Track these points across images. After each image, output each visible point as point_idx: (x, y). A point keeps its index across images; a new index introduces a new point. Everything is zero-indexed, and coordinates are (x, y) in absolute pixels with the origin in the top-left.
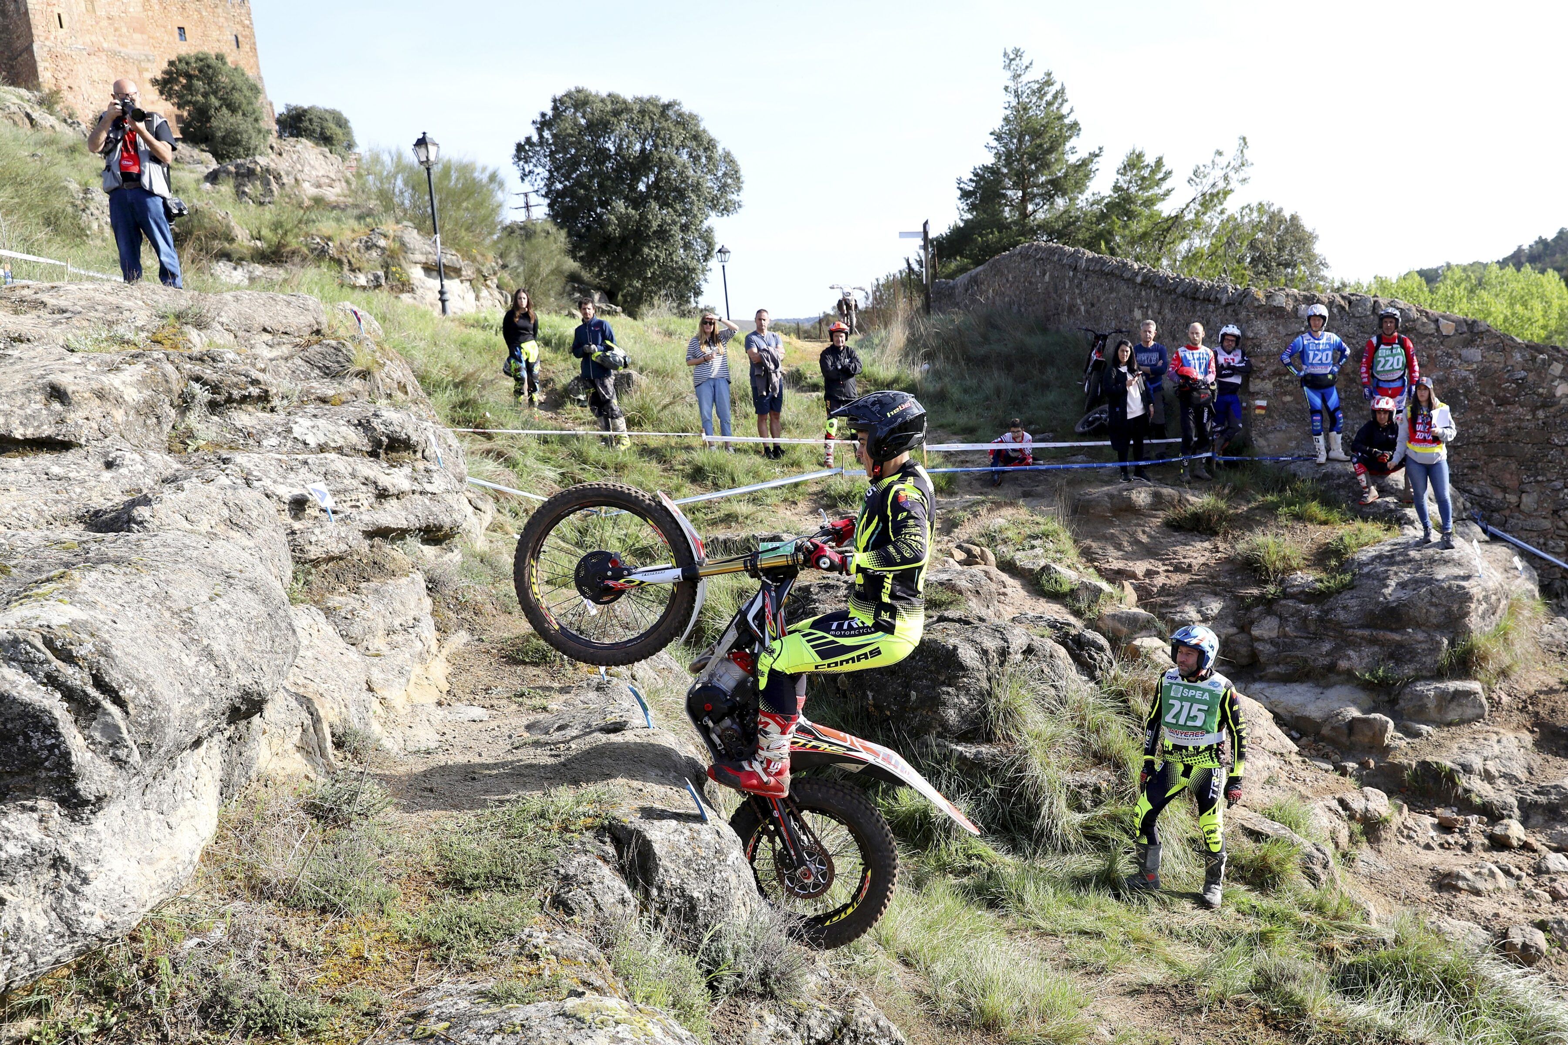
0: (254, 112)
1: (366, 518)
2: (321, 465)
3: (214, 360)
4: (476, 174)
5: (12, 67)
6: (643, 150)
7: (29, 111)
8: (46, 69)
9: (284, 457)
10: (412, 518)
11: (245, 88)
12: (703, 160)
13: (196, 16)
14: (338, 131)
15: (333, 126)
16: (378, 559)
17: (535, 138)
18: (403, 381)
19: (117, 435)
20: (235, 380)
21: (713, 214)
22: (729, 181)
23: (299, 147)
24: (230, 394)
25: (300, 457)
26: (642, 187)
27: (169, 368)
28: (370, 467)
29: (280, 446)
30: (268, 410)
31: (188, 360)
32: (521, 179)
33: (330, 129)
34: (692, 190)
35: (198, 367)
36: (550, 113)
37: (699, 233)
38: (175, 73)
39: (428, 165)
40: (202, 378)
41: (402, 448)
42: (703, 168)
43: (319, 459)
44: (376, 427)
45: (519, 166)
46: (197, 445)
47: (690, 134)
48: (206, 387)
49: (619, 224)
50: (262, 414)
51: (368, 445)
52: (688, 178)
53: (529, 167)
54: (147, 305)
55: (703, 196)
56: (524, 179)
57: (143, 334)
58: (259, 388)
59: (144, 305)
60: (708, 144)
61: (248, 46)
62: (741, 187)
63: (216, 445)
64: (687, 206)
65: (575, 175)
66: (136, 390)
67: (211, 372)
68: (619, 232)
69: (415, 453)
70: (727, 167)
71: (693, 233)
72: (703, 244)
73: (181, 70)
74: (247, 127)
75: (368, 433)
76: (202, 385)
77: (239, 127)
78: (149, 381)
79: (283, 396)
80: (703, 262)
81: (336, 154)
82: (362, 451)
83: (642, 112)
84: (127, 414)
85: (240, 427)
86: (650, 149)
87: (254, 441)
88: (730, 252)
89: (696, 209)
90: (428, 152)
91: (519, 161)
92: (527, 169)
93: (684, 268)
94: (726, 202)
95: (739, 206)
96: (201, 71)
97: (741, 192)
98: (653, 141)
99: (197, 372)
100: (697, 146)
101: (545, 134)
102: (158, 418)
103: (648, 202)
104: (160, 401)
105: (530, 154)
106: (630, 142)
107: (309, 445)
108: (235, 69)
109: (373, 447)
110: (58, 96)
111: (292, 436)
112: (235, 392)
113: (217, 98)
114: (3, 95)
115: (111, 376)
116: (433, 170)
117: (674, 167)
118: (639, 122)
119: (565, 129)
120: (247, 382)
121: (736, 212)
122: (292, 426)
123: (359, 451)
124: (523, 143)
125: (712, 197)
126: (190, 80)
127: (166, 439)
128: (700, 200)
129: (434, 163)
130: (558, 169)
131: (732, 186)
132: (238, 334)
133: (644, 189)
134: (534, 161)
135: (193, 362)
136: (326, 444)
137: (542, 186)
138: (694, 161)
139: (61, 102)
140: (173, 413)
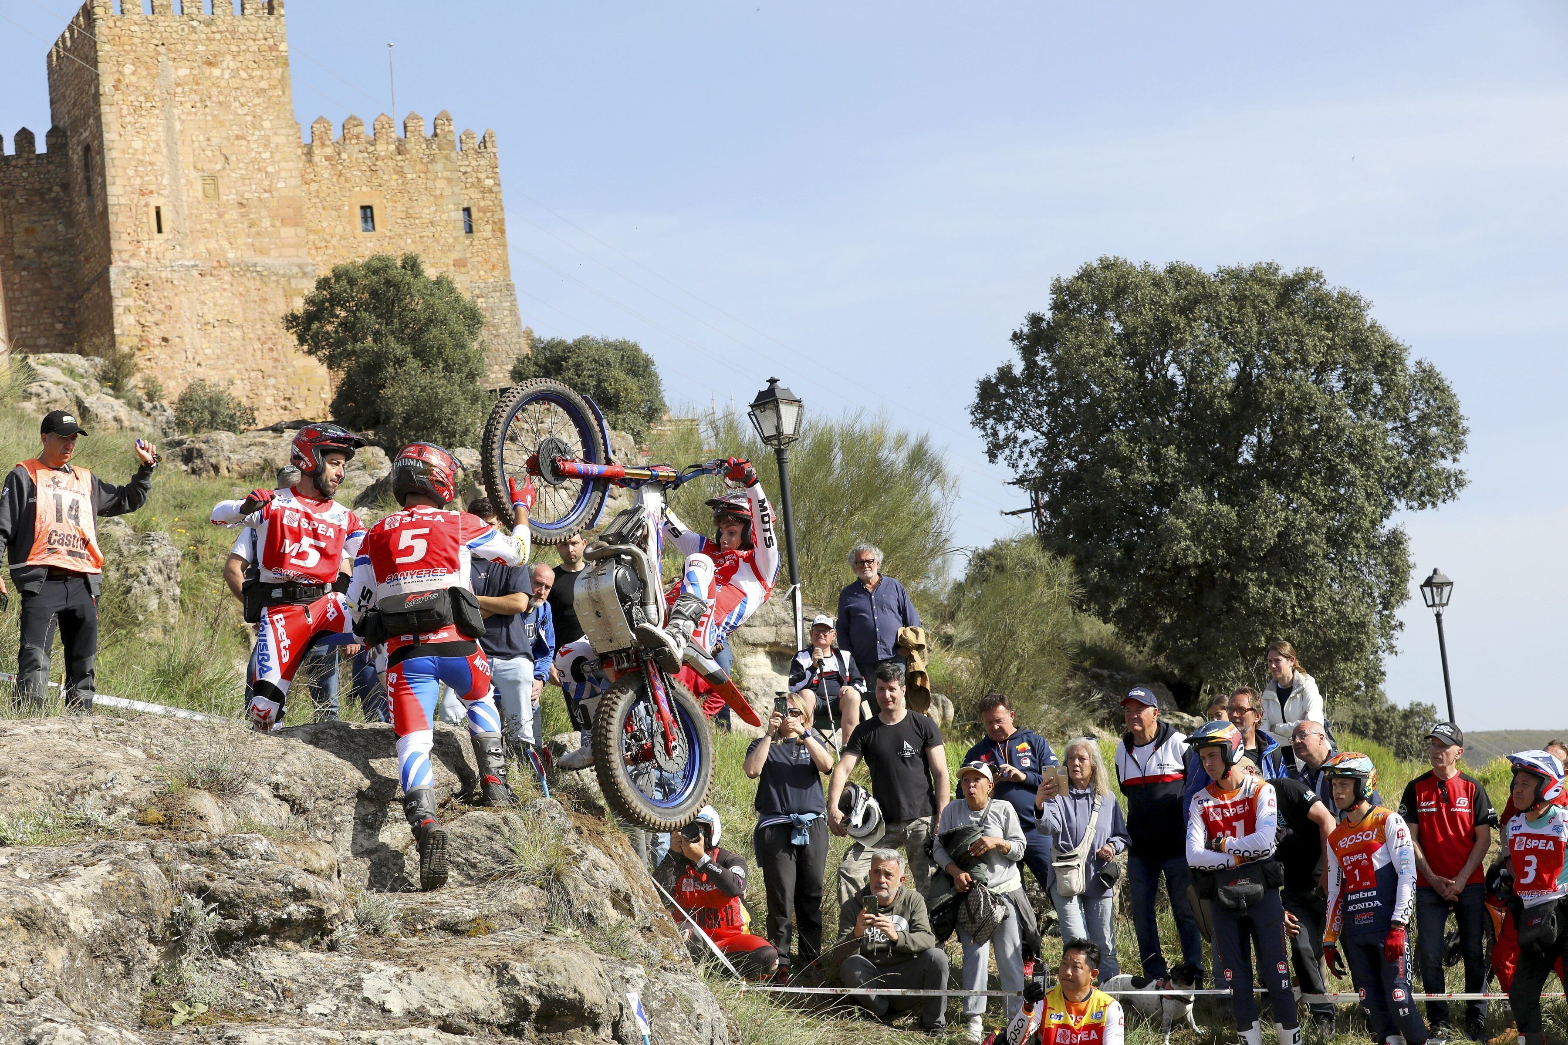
0: (468, 360)
3: (232, 855)
4: (884, 454)
5: (73, 313)
6: (1243, 378)
7: (81, 394)
8: (128, 309)
11: (452, 317)
12: (1377, 389)
13: (394, 181)
14: (632, 383)
15: (622, 375)
17: (1019, 368)
18: (624, 886)
19: (50, 994)
20: (265, 890)
21: (1400, 504)
22: (1434, 430)
24: (255, 918)
26: (1246, 456)
27: (151, 869)
29: (335, 1014)
30: (324, 946)
31: (187, 856)
32: (986, 457)
33: (616, 381)
34: (1351, 455)
35: (203, 869)
36: (1048, 315)
37: (1371, 547)
38: (328, 300)
39: (780, 444)
40: (207, 888)
41: (569, 1020)
42: (1376, 407)
43: (402, 1038)
44: (519, 977)
45: (984, 428)
46: (190, 1014)
47: (1344, 337)
48: (214, 905)
49: (1196, 537)
50: (313, 955)
51: (502, 1013)
52: (1341, 430)
53: (1006, 428)
54: (150, 756)
55: (1377, 468)
56: (996, 456)
57: (124, 811)
58: (308, 906)
59: (144, 756)
60: (1382, 356)
61: (489, 228)
62: (1461, 442)
63: (224, 1013)
64: (1342, 491)
65: (1103, 439)
66: (90, 912)
67: (225, 876)
68: (1196, 555)
69: (596, 1027)
70: (1427, 402)
71: (1357, 547)
72: (1382, 570)
73: (339, 294)
74: (451, 392)
75: (505, 989)
76: (207, 901)
77: (437, 393)
78: (114, 895)
79: (361, 922)
80: (1385, 608)
81: (624, 429)
82: (489, 1023)
83: (1239, 299)
84: (72, 956)
85: (270, 979)
86: (1259, 375)
87: (292, 1006)
88: (1451, 584)
89: (1361, 495)
90: (779, 417)
91: (984, 418)
92: (1002, 434)
93: (1339, 622)
94: (1428, 477)
95: (1460, 484)
96: (374, 294)
97: (1462, 453)
98: (1265, 358)
99: (200, 878)
100: (1359, 362)
101: (1038, 359)
102: (126, 963)
103: (1259, 487)
104: (131, 931)
105: (1009, 401)
106: (1215, 362)
107: (390, 1011)
108: (438, 283)
109: (511, 1016)
110: (139, 359)
111: (360, 997)
112: (263, 913)
113: (400, 341)
114: (40, 369)
115: (51, 887)
116: (789, 455)
117: (1313, 409)
118: (1232, 321)
119: (1080, 347)
120: (285, 893)
121: (1454, 496)
122: (364, 976)
123: (483, 1023)
124: (994, 381)
125: (1397, 469)
126: (354, 312)
127: (137, 1002)
128: (1369, 476)
129: (792, 440)
130: (1066, 429)
131: (1440, 440)
132: (309, 804)
133: (1251, 460)
134: (1016, 416)
135: (197, 859)
136: (422, 1010)
137: (1032, 467)
138: (1354, 394)
139: (138, 370)
140: (154, 954)
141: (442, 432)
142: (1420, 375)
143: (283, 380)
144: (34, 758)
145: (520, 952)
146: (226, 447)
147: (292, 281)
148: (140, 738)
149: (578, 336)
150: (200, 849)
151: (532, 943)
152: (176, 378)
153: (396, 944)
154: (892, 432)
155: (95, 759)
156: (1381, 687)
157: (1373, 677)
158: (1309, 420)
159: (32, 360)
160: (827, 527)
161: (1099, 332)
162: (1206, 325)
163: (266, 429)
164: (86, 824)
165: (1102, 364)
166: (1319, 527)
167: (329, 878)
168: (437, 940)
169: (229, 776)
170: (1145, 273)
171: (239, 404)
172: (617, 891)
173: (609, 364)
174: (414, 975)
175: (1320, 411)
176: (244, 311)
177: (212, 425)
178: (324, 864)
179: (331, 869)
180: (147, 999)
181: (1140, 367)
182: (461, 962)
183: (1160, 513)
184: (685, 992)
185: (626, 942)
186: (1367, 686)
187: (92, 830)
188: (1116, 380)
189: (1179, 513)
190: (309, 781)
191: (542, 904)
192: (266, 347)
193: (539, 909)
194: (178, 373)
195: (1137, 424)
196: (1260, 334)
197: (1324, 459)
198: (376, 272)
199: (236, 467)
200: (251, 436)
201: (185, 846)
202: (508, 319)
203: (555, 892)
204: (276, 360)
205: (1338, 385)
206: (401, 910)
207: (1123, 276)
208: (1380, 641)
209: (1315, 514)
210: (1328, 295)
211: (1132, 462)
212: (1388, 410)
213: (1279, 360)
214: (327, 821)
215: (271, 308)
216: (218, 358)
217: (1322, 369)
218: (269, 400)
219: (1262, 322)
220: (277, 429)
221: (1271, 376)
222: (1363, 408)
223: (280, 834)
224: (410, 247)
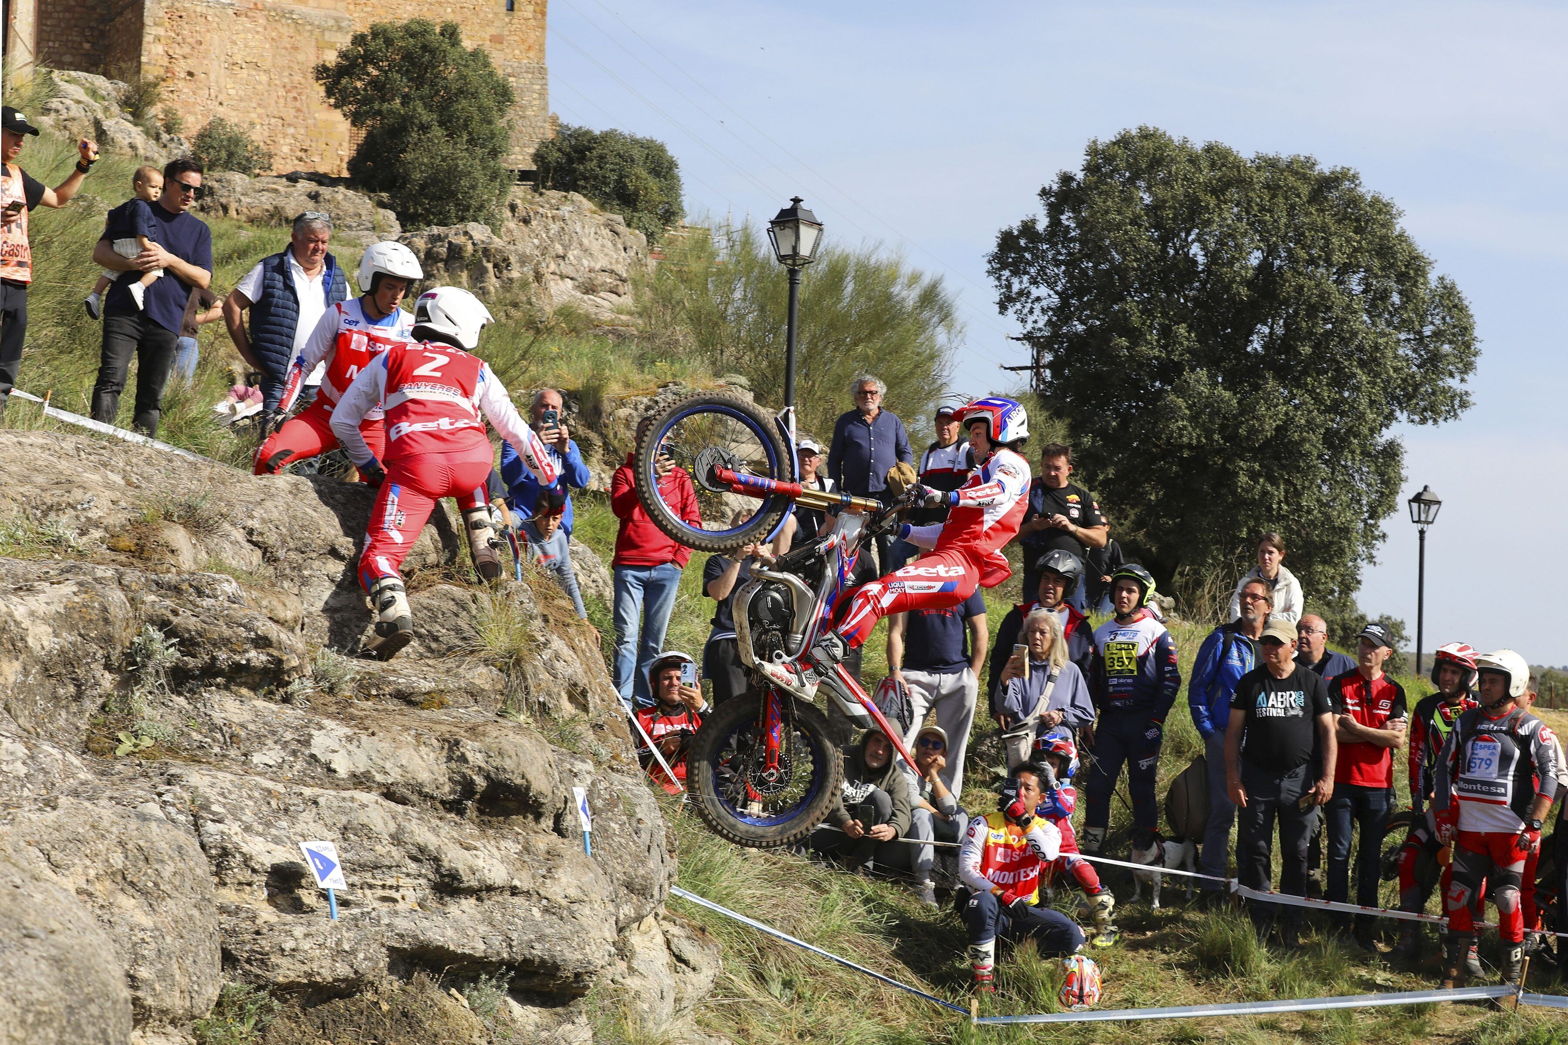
0: (493, 136)
1: (402, 924)
2: (342, 811)
3: (200, 593)
4: (896, 290)
5: (102, 34)
6: (1264, 267)
7: (100, 115)
8: (158, 39)
9: (280, 788)
10: (497, 941)
11: (483, 90)
12: (1396, 298)
14: (653, 183)
15: (644, 174)
16: (413, 1007)
17: (1042, 224)
18: (583, 681)
20: (227, 633)
21: (1402, 416)
22: (1446, 348)
23: (566, 210)
24: (214, 659)
25: (308, 792)
26: (1256, 345)
27: (117, 596)
28: (435, 830)
29: (280, 767)
30: (278, 698)
31: (154, 588)
32: (997, 308)
33: (637, 178)
34: (1360, 359)
35: (168, 602)
36: (1080, 176)
37: (1365, 453)
38: (361, 57)
39: (794, 264)
40: (169, 622)
41: (512, 805)
42: (1392, 316)
43: (344, 799)
44: (469, 756)
45: (999, 279)
46: (136, 746)
47: (1370, 243)
48: (174, 640)
49: (1194, 419)
50: (266, 704)
51: (447, 789)
52: (1354, 334)
53: (1021, 282)
54: (129, 484)
55: (1384, 376)
56: (1006, 309)
57: (96, 534)
58: (268, 654)
59: (122, 482)
60: (1406, 266)
61: (531, 8)
62: (1471, 364)
63: (169, 749)
64: (1346, 394)
65: (1116, 307)
66: (50, 630)
67: (189, 613)
68: (1191, 435)
69: (538, 817)
70: (1444, 318)
71: (1353, 452)
72: (1374, 479)
73: (373, 52)
74: (471, 166)
75: (453, 765)
76: (168, 636)
77: (457, 165)
78: (76, 616)
79: (318, 677)
80: (1371, 517)
81: (638, 228)
82: (432, 798)
83: (1272, 188)
84: (26, 672)
85: (219, 722)
86: (1281, 267)
87: (238, 752)
88: (1439, 503)
89: (1365, 401)
90: (798, 238)
91: (1000, 269)
92: (1016, 288)
93: (1323, 524)
94: (1434, 393)
95: (1464, 405)
96: (408, 56)
97: (1471, 374)
98: (1289, 250)
99: (164, 611)
100: (1383, 269)
101: (1063, 217)
102: (78, 686)
103: (1264, 378)
104: (88, 654)
105: (1028, 256)
106: (1239, 247)
107: (335, 771)
108: (475, 54)
109: (455, 793)
110: (162, 90)
111: (307, 752)
112: (222, 655)
113: (429, 108)
114: (64, 86)
115: (15, 599)
116: (801, 277)
117: (1329, 309)
118: (1262, 209)
119: (1107, 212)
120: (247, 638)
121: (1456, 416)
122: (314, 732)
123: (427, 797)
124: (1016, 233)
125: (1404, 380)
126: (386, 72)
127: (84, 727)
128: (1375, 383)
129: (807, 262)
130: (1080, 292)
131: (1451, 359)
132: (281, 554)
133: (1260, 349)
134: (1033, 271)
135: (163, 591)
136: (367, 775)
137: (1041, 324)
138: (1373, 300)
139: (161, 101)
140: (108, 681)
141: (457, 205)
142: (1440, 290)
143: (302, 131)
144: (14, 468)
145: (472, 730)
146: (238, 189)
147: (327, 33)
148: (121, 464)
149: (606, 128)
150: (168, 583)
151: (485, 724)
152: (195, 114)
153: (351, 705)
154: (906, 270)
155: (75, 478)
156: (1354, 595)
157: (1350, 583)
158: (1324, 319)
159: (56, 75)
160: (828, 353)
161: (1128, 200)
162: (1236, 210)
163: (280, 176)
164: (57, 542)
165: (1126, 232)
166: (1318, 426)
167: (292, 630)
168: (391, 707)
169: (205, 515)
170: (1182, 148)
171: (258, 148)
172: (575, 685)
173: (633, 161)
174: (364, 738)
175: (1337, 311)
176: (274, 57)
177: (227, 166)
178: (289, 615)
179: (296, 621)
180: (95, 725)
181: (1164, 240)
182: (413, 732)
183: (1161, 390)
184: (628, 795)
185: (577, 737)
186: (1341, 593)
187: (61, 549)
188: (1137, 249)
189: (1180, 391)
190: (284, 530)
191: (499, 687)
192: (291, 95)
193: (495, 691)
194: (199, 108)
195: (1153, 297)
196: (1287, 226)
197: (1333, 360)
198: (413, 36)
199: (245, 210)
200: (265, 181)
201: (154, 577)
202: (536, 102)
203: (513, 675)
204: (298, 110)
205: (1357, 289)
206: (358, 672)
207: (1159, 148)
208: (1361, 549)
209: (1316, 412)
210: (1361, 197)
211: (1142, 334)
212: (1404, 321)
213: (1303, 254)
214: (295, 573)
215: (301, 57)
216: (241, 100)
217: (1345, 269)
218: (286, 149)
219: (1291, 214)
220: (293, 178)
221: (1295, 270)
222: (1380, 315)
223: (247, 579)
224: (449, 15)
